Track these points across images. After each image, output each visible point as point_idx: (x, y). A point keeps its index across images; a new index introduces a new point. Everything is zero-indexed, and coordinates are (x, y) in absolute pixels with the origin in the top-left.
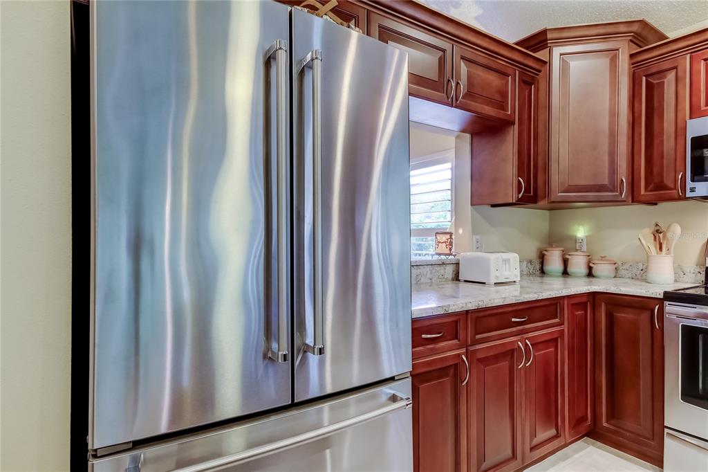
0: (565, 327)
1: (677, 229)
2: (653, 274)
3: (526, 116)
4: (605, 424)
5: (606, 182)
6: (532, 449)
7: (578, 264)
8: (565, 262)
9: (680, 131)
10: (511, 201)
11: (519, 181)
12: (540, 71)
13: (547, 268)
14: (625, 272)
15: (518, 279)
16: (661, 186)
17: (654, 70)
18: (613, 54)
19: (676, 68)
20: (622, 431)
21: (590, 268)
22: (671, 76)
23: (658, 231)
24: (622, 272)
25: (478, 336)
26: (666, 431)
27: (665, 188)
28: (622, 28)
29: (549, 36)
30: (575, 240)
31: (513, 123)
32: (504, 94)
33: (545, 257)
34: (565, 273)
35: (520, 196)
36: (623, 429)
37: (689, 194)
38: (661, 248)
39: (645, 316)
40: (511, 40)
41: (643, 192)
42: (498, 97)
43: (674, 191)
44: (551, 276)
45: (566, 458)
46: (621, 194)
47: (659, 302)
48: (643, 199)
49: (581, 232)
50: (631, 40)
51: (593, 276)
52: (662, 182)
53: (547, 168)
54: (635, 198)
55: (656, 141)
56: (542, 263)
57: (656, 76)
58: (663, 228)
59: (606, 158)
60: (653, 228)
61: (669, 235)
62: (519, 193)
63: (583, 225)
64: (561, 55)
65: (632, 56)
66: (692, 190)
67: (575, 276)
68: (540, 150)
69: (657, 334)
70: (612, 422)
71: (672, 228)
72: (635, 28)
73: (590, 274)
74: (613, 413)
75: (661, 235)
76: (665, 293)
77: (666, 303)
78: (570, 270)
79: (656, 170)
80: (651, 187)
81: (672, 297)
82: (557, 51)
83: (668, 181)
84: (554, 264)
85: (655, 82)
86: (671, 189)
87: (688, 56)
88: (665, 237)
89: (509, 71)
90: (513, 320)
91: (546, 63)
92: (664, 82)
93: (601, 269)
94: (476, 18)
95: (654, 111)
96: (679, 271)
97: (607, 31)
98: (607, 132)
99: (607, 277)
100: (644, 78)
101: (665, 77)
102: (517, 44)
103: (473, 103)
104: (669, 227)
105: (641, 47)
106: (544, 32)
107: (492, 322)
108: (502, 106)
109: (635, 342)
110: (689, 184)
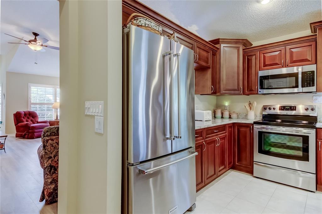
0: (227, 134)
1: (255, 103)
2: (249, 117)
3: (213, 66)
4: (237, 164)
5: (236, 88)
6: (219, 171)
7: (226, 114)
8: (222, 114)
9: (257, 74)
10: (209, 93)
11: (212, 87)
12: (217, 51)
13: (216, 116)
14: (240, 117)
15: (211, 119)
16: (251, 90)
17: (249, 55)
18: (238, 49)
19: (255, 55)
20: (242, 165)
21: (230, 116)
22: (254, 57)
23: (250, 104)
24: (239, 117)
25: (207, 136)
26: (254, 162)
27: (252, 91)
28: (241, 41)
29: (220, 40)
30: (225, 106)
31: (210, 68)
32: (208, 59)
33: (216, 112)
34: (222, 117)
35: (212, 92)
36: (242, 164)
37: (259, 93)
38: (251, 109)
39: (248, 129)
40: (207, 40)
41: (246, 92)
42: (206, 60)
43: (255, 92)
44: (218, 118)
45: (226, 175)
46: (241, 92)
47: (252, 125)
48: (246, 94)
49: (227, 104)
50: (243, 45)
51: (231, 118)
52: (252, 89)
53: (219, 83)
54: (244, 94)
55: (250, 76)
56: (215, 114)
57: (250, 57)
58: (252, 103)
59: (236, 81)
60: (249, 103)
61: (253, 105)
62: (212, 91)
63: (227, 101)
64: (224, 47)
65: (243, 49)
66: (260, 92)
67: (226, 118)
68: (217, 77)
69: (252, 134)
70: (239, 163)
71: (254, 103)
72: (244, 41)
73: (230, 118)
74: (239, 160)
75: (251, 105)
76: (254, 122)
77: (254, 125)
78: (224, 116)
79: (250, 85)
80: (249, 90)
81: (256, 123)
82: (222, 45)
83: (253, 89)
84: (219, 114)
85: (250, 58)
86: (254, 91)
87: (259, 52)
88: (252, 105)
89: (209, 51)
90: (215, 131)
91: (219, 49)
92: (252, 59)
93: (234, 116)
94: (196, 31)
95: (249, 67)
96: (256, 116)
97: (237, 41)
98: (237, 73)
99: (235, 118)
100: (246, 57)
101: (252, 57)
102: (209, 41)
103: (200, 62)
104: (253, 102)
105: (246, 47)
106: (219, 39)
107: (210, 132)
108: (207, 62)
109: (245, 137)
110: (259, 90)
